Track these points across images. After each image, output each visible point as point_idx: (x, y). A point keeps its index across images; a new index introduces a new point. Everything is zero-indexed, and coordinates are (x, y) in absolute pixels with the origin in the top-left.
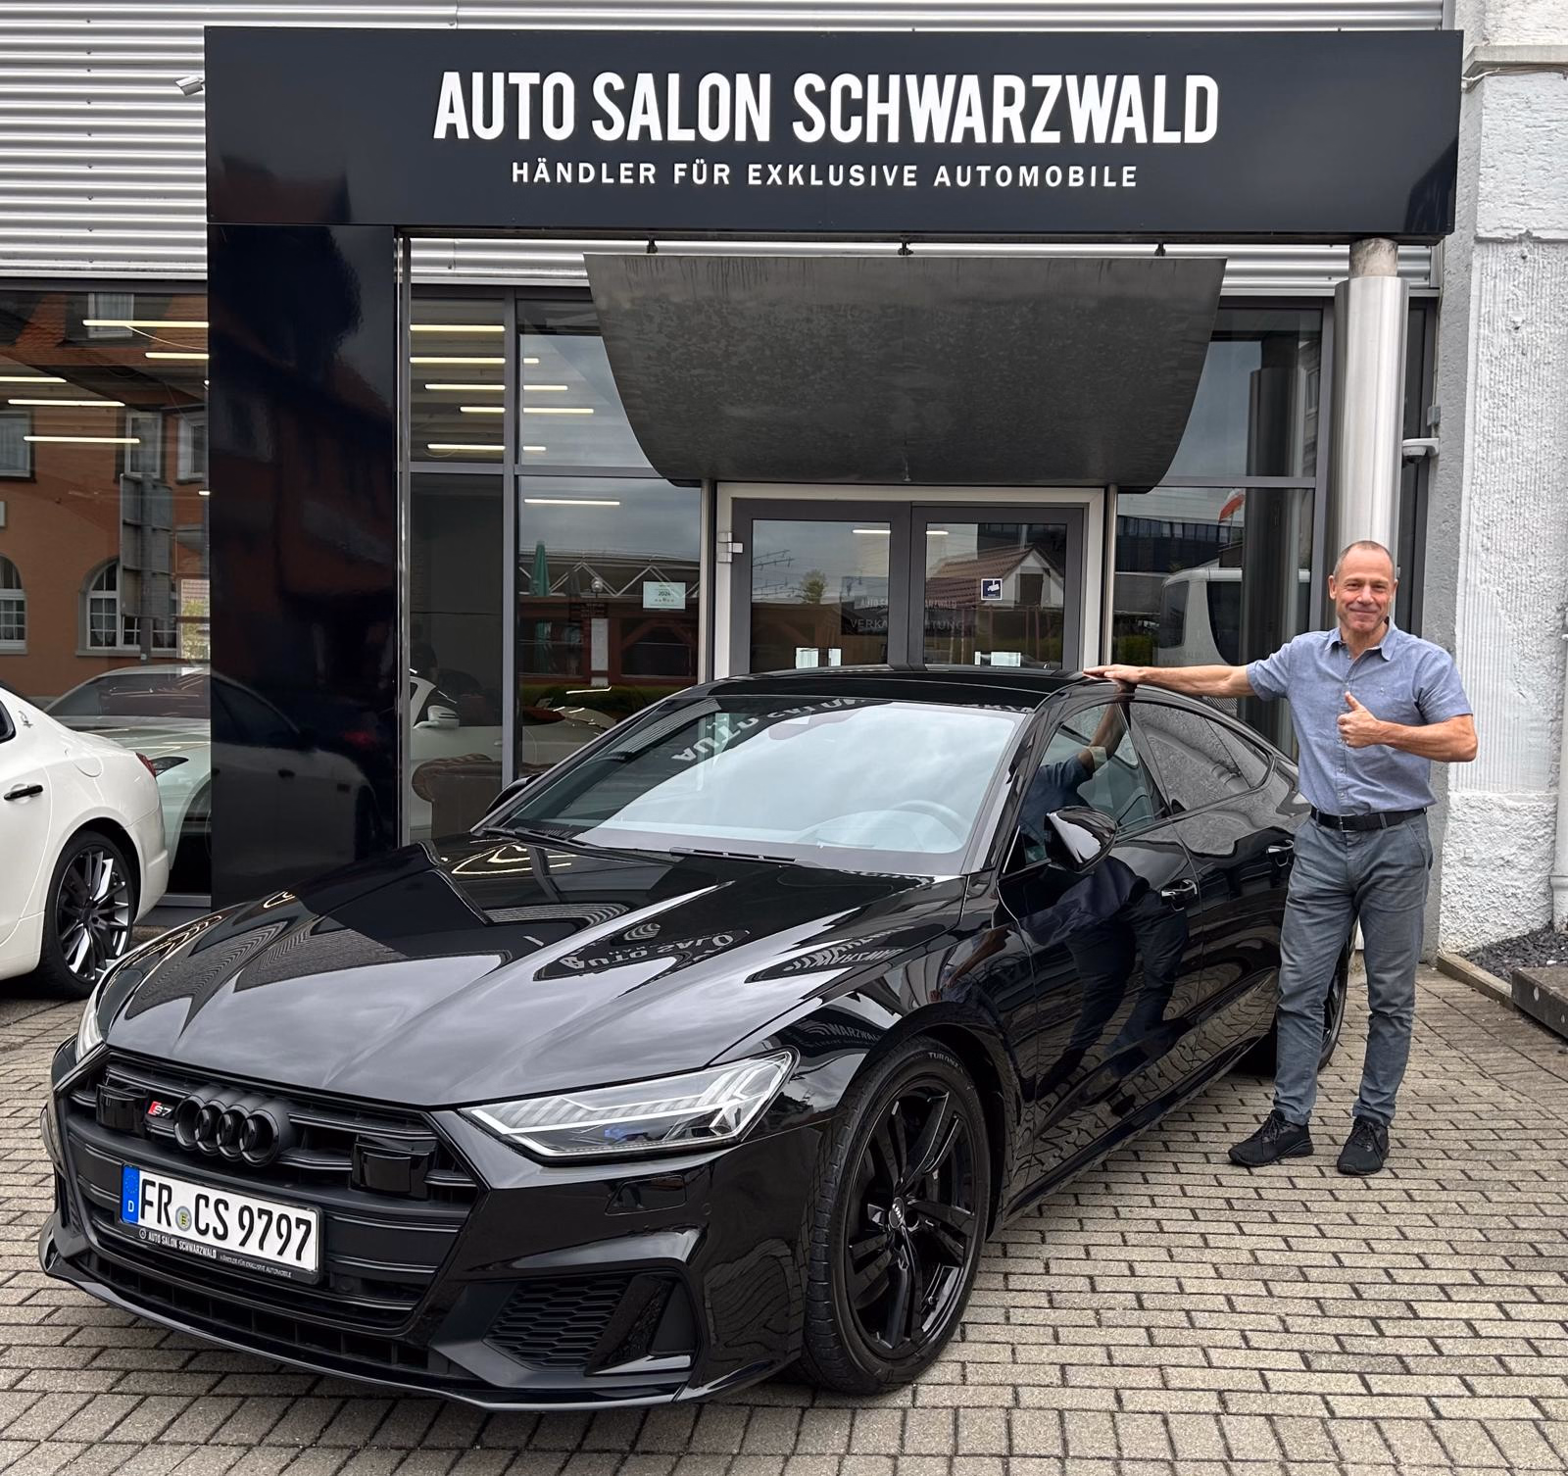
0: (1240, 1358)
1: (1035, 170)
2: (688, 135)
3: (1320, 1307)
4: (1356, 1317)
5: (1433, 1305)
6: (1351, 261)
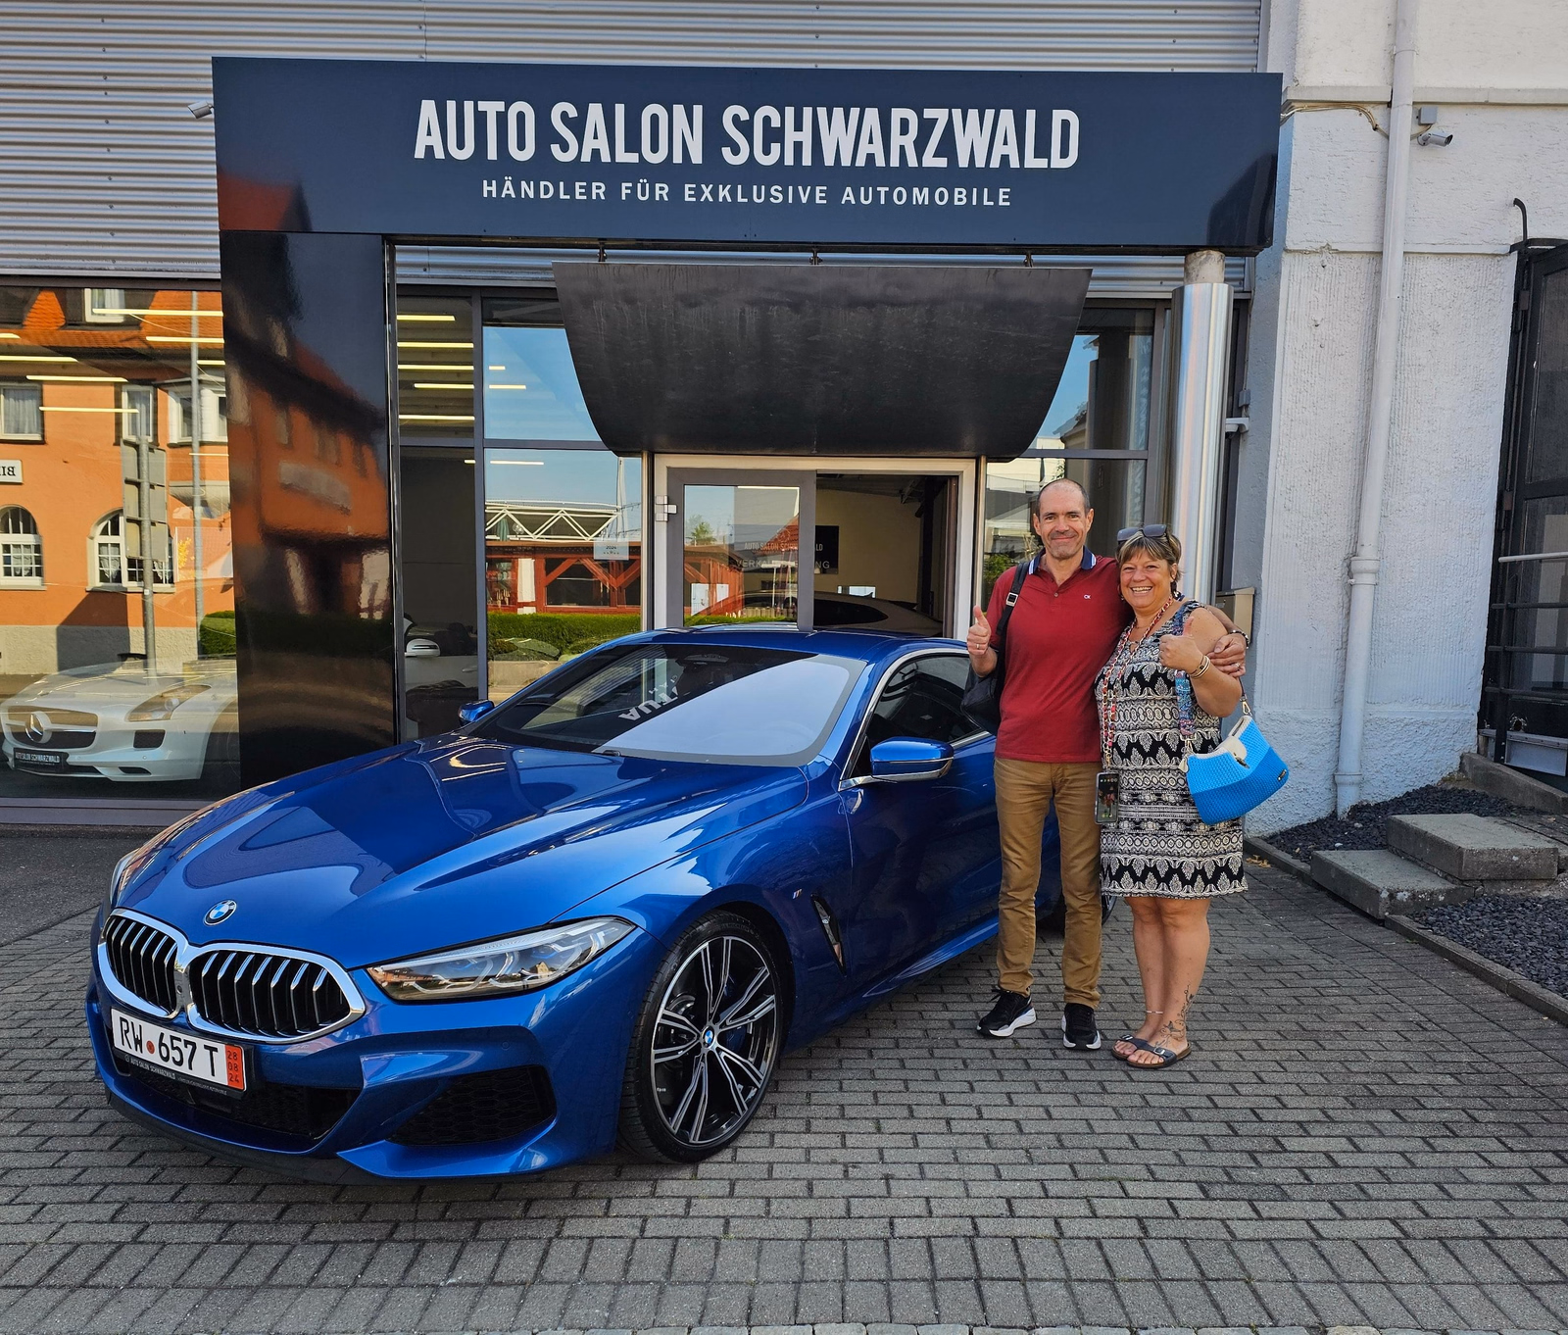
1: (926, 190)
2: (633, 158)
6: (1186, 270)
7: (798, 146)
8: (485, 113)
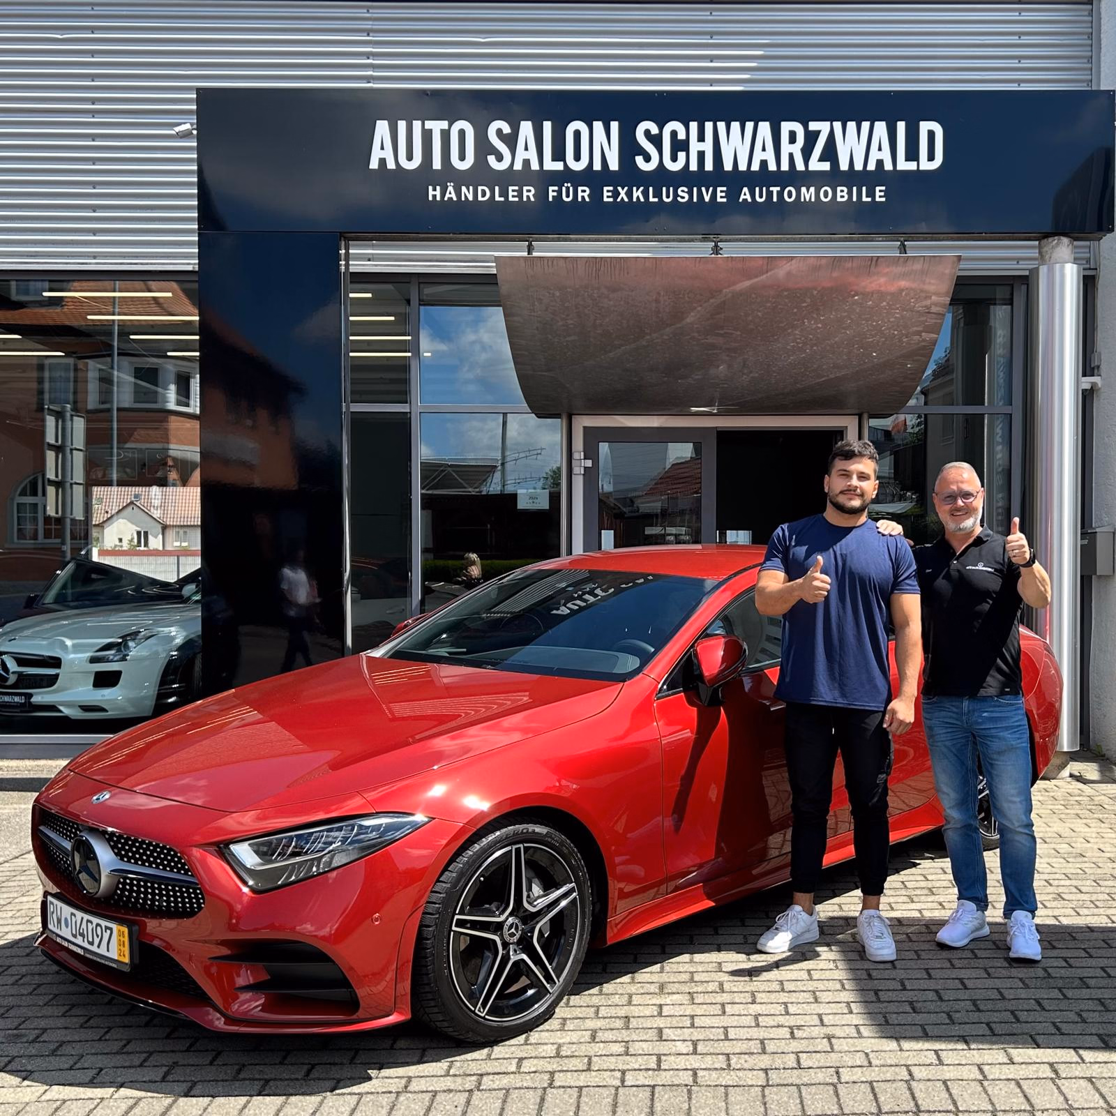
1: (812, 189)
2: (559, 166)
6: (1040, 253)
7: (701, 155)
8: (431, 130)
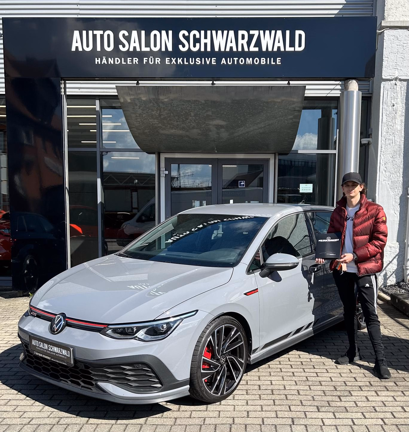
0: (299, 408)
1: (251, 59)
2: (148, 49)
3: (324, 393)
4: (334, 396)
5: (357, 392)
7: (206, 45)
8: (96, 35)
